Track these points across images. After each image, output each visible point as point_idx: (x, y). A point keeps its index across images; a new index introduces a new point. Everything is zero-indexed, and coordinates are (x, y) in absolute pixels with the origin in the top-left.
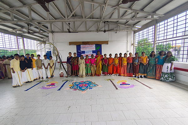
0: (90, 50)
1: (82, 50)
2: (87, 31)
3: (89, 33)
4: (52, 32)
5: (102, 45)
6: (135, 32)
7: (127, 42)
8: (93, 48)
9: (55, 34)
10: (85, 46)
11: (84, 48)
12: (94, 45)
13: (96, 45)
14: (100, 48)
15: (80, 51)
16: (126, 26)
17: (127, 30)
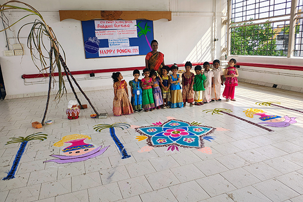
0: (122, 36)
1: (100, 36)
8: (131, 30)
10: (108, 24)
11: (105, 29)
12: (133, 21)
13: (138, 21)
14: (148, 30)
15: (94, 39)
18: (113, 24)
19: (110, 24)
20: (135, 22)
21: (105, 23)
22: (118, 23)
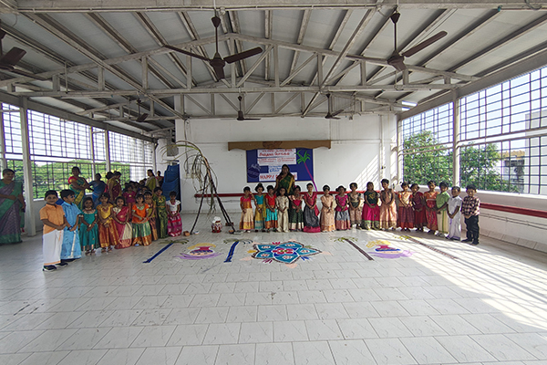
1: (261, 163)
2: (275, 114)
3: (281, 118)
4: (186, 117)
5: (315, 151)
6: (401, 117)
7: (381, 142)
8: (291, 157)
9: (191, 121)
10: (269, 153)
11: (267, 157)
12: (293, 150)
13: (297, 149)
14: (308, 157)
15: (256, 165)
16: (378, 103)
17: (379, 113)
18: (274, 153)
19: (271, 153)
20: (295, 151)
22: (279, 151)
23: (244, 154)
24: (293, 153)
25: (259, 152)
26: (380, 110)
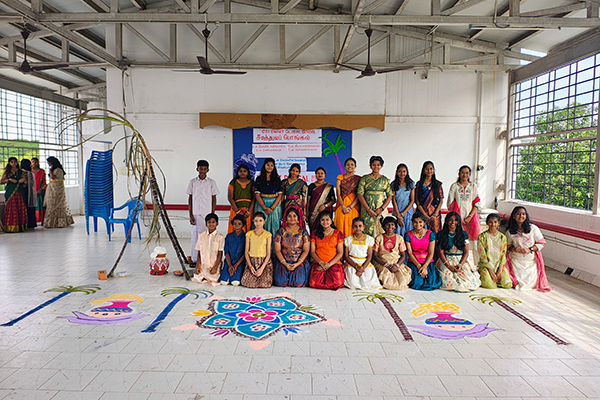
0: (295, 154)
1: (259, 152)
2: (287, 63)
3: (297, 73)
4: (124, 63)
6: (516, 77)
7: (479, 121)
8: (312, 145)
9: (135, 73)
10: (274, 135)
11: (269, 142)
12: (316, 131)
13: (324, 130)
14: (343, 145)
15: (249, 156)
16: (476, 48)
17: (477, 67)
18: (282, 135)
19: (277, 134)
20: (319, 133)
21: (270, 133)
22: (291, 133)
23: (228, 135)
24: (316, 137)
25: (256, 132)
26: (480, 63)
